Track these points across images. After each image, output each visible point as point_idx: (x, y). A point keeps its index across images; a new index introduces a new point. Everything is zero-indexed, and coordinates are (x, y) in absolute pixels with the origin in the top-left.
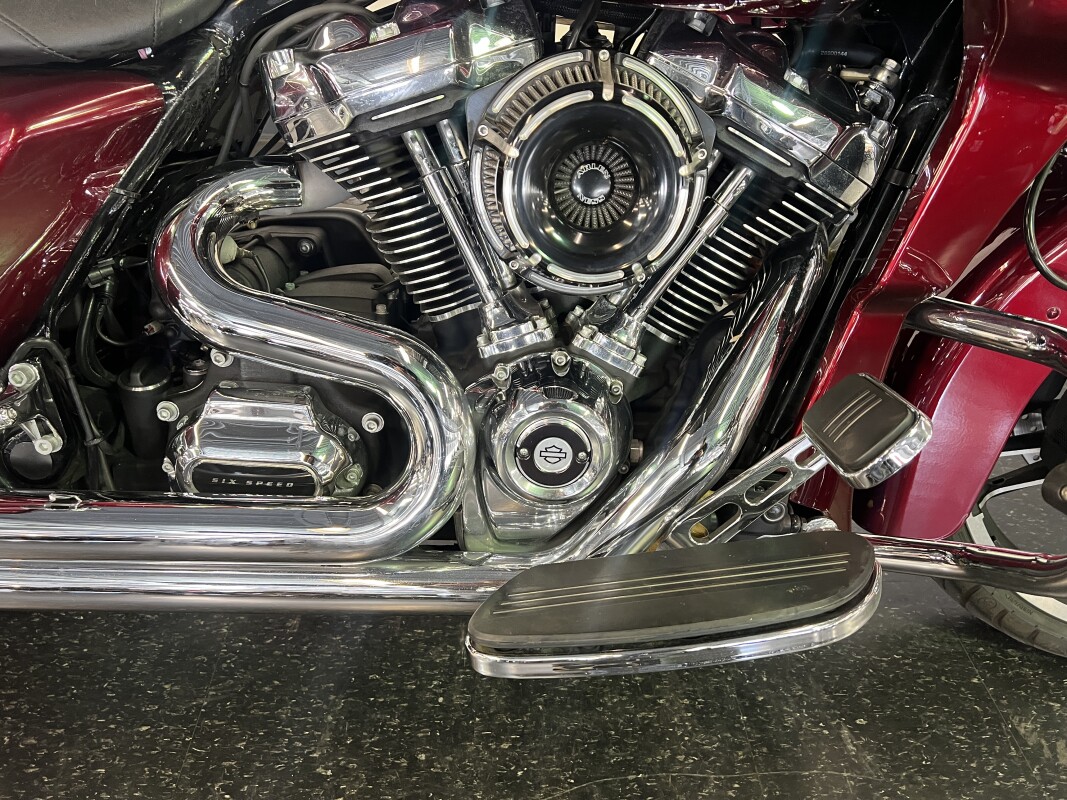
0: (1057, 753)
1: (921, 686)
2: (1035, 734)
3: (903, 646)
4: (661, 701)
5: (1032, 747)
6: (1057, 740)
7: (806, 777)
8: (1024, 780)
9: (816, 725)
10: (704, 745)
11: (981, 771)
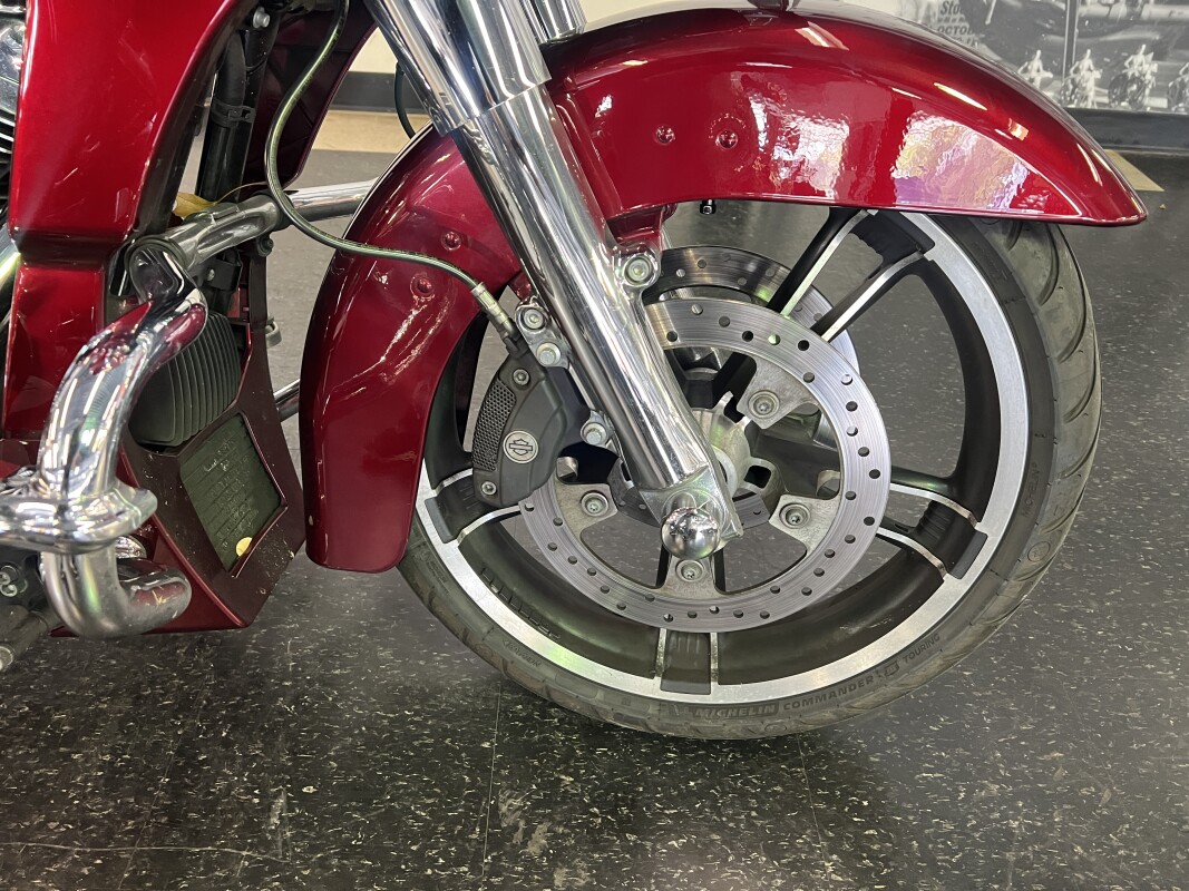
0: (531, 838)
1: (414, 748)
2: (519, 813)
3: (422, 702)
4: (76, 757)
5: (504, 829)
6: (540, 823)
7: (194, 854)
8: (466, 869)
9: (249, 791)
10: (93, 811)
11: (419, 855)
